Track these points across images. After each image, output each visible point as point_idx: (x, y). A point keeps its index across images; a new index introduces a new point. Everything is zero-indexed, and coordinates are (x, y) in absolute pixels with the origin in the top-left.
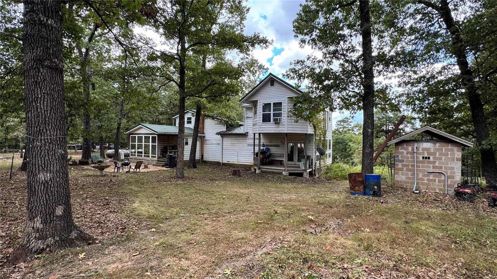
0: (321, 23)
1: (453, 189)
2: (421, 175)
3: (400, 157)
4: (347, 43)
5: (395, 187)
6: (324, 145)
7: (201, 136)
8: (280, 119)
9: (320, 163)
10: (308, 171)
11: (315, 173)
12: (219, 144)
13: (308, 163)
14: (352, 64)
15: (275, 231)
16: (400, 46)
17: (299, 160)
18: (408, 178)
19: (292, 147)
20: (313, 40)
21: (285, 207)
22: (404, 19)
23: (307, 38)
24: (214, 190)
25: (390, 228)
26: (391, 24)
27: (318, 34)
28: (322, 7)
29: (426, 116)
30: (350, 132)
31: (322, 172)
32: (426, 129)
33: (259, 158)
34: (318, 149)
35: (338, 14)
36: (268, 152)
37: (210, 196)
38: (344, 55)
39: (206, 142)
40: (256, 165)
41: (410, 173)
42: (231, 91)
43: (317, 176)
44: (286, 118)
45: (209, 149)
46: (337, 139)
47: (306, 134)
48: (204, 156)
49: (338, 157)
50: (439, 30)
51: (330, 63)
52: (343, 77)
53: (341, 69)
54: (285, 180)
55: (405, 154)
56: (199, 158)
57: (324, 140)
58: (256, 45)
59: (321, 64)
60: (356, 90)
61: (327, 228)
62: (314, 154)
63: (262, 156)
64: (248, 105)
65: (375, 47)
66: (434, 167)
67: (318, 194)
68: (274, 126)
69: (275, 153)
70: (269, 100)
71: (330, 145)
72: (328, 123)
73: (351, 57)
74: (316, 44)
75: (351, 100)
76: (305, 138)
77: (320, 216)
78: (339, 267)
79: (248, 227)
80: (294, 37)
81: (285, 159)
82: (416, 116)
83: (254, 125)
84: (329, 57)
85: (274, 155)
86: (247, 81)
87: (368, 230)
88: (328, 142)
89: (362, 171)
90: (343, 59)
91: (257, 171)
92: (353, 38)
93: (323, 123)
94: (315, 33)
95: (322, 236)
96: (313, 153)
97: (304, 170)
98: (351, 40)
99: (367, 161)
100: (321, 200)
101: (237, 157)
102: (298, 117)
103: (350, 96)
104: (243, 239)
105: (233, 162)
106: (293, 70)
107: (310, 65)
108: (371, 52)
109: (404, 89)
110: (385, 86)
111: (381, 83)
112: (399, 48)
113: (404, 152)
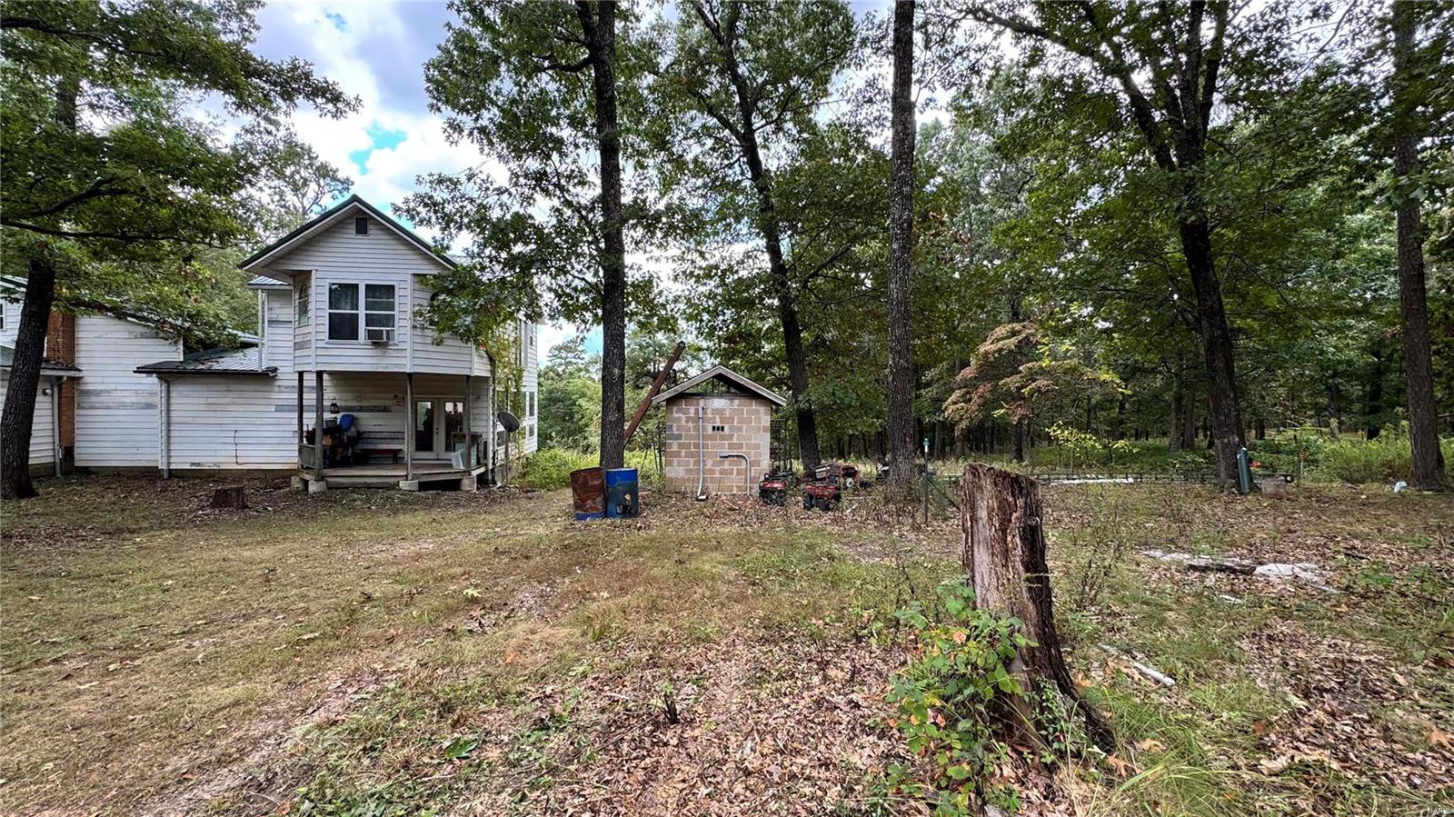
0: (505, 92)
1: (757, 485)
2: (709, 463)
3: (675, 429)
4: (569, 160)
5: (667, 493)
6: (518, 406)
7: (60, 378)
8: (387, 331)
9: (506, 452)
10: (475, 473)
11: (493, 477)
12: (149, 406)
13: (474, 453)
14: (580, 212)
15: (358, 652)
16: (677, 195)
17: (450, 447)
18: (688, 471)
19: (430, 413)
20: (483, 130)
21: (397, 578)
22: (685, 139)
23: (467, 121)
24: (121, 565)
25: (650, 581)
26: (661, 143)
27: (498, 120)
28: (507, 53)
29: (720, 345)
30: (582, 374)
31: (514, 473)
32: (718, 372)
33: (318, 446)
34: (502, 417)
35: (547, 83)
36: (353, 429)
37: (99, 589)
38: (562, 189)
39: (86, 399)
40: (307, 468)
41: (692, 460)
42: (197, 227)
43: (499, 484)
44: (408, 330)
45: (97, 425)
46: (551, 392)
47: (468, 377)
48: (76, 451)
49: (553, 434)
50: (740, 178)
51: (528, 200)
52: (557, 240)
53: (554, 221)
54: (408, 503)
55: (683, 422)
56: (50, 460)
57: (517, 394)
58: (300, 100)
59: (505, 197)
60: (589, 277)
61: (513, 610)
62: (490, 428)
63: (328, 441)
64: (274, 282)
65: (629, 186)
66: (731, 446)
67: (497, 530)
68: (370, 353)
69: (378, 429)
70: (352, 276)
71: (532, 407)
72: (526, 350)
73: (577, 195)
74: (491, 143)
75: (577, 298)
76: (467, 387)
77: (496, 585)
78: (534, 697)
79: (263, 661)
80: (428, 109)
81: (407, 447)
82: (704, 345)
83: (298, 346)
84: (526, 185)
85: (373, 435)
86: (272, 207)
87: (606, 595)
88: (528, 398)
89: (601, 464)
90: (559, 198)
91: (313, 487)
92: (581, 151)
93: (513, 350)
94: (490, 115)
95: (498, 634)
96: (487, 426)
97: (464, 472)
98: (578, 155)
99: (611, 441)
100: (503, 544)
101: (234, 447)
102: (442, 331)
103: (575, 289)
104: (237, 703)
105: (215, 464)
106: (426, 200)
107: (475, 195)
108: (618, 195)
109: (684, 287)
110: (647, 275)
111: (639, 269)
112: (675, 197)
113: (681, 417)
